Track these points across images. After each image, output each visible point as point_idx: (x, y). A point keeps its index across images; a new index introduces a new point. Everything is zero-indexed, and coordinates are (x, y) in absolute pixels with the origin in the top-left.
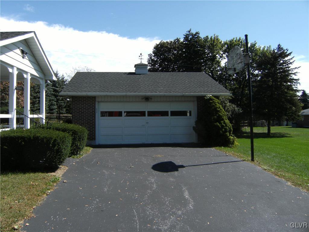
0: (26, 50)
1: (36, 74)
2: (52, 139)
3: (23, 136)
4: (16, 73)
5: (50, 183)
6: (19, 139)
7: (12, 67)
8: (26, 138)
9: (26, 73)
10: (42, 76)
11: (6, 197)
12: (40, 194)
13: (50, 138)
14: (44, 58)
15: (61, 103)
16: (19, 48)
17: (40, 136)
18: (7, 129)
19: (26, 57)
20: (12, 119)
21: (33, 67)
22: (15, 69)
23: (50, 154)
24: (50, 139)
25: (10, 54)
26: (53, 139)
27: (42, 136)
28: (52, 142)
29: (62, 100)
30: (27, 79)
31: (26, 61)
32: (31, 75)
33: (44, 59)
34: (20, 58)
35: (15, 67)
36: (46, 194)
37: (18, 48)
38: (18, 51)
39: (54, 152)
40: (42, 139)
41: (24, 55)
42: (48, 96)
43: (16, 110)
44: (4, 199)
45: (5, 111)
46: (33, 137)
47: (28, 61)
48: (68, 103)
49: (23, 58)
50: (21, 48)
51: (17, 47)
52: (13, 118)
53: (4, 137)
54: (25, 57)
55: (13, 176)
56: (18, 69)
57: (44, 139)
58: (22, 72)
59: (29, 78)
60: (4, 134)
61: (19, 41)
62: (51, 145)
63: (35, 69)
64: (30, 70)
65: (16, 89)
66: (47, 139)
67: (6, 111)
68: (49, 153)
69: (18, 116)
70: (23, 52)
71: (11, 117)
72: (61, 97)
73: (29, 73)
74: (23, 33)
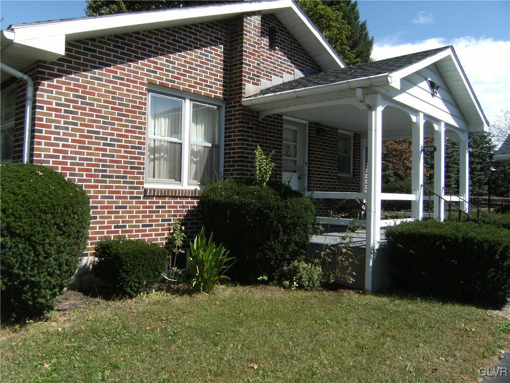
0: (437, 82)
1: (453, 122)
2: (500, 245)
3: (444, 235)
4: (422, 122)
5: (499, 334)
6: (437, 239)
7: (416, 112)
8: (450, 238)
9: (438, 121)
10: (464, 127)
11: (421, 345)
12: (486, 354)
13: (495, 242)
14: (468, 92)
15: (479, 175)
16: (426, 79)
17: (475, 237)
18: (409, 220)
19: (438, 95)
20: (417, 202)
21: (448, 111)
22: (421, 115)
23: (494, 273)
24: (496, 245)
25: (414, 90)
26: (502, 246)
27: (479, 237)
28: (500, 252)
29: (482, 169)
30: (439, 133)
31: (438, 101)
32: (447, 124)
33: (469, 94)
34: (427, 96)
35: (421, 113)
36: (497, 357)
37: (424, 79)
38: (425, 85)
39: (503, 271)
40: (481, 244)
41: (435, 90)
42: (455, 164)
43: (424, 187)
44: (418, 346)
45: (398, 189)
46: (463, 238)
47: (440, 100)
48: (493, 176)
49: (433, 95)
50: (429, 79)
51: (423, 77)
52: (419, 201)
53: (409, 233)
54: (435, 94)
55: (424, 304)
56: (426, 116)
57: (484, 243)
58: (432, 121)
59: (443, 129)
60: (409, 228)
61: (426, 67)
62: (497, 257)
63: (452, 115)
64: (444, 116)
65: (423, 150)
66: (489, 243)
67: (400, 188)
68: (492, 272)
69: (427, 198)
70: (432, 85)
71: (415, 200)
72: (479, 165)
73: (442, 122)
74: (433, 51)
